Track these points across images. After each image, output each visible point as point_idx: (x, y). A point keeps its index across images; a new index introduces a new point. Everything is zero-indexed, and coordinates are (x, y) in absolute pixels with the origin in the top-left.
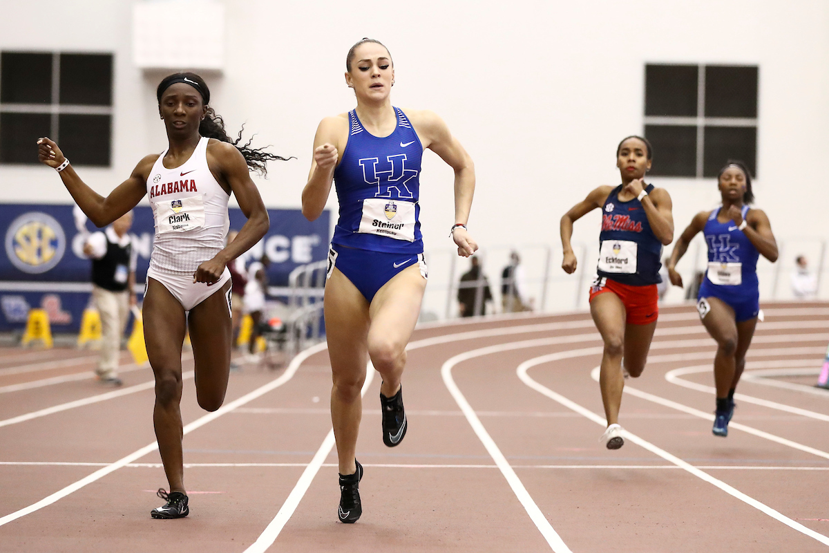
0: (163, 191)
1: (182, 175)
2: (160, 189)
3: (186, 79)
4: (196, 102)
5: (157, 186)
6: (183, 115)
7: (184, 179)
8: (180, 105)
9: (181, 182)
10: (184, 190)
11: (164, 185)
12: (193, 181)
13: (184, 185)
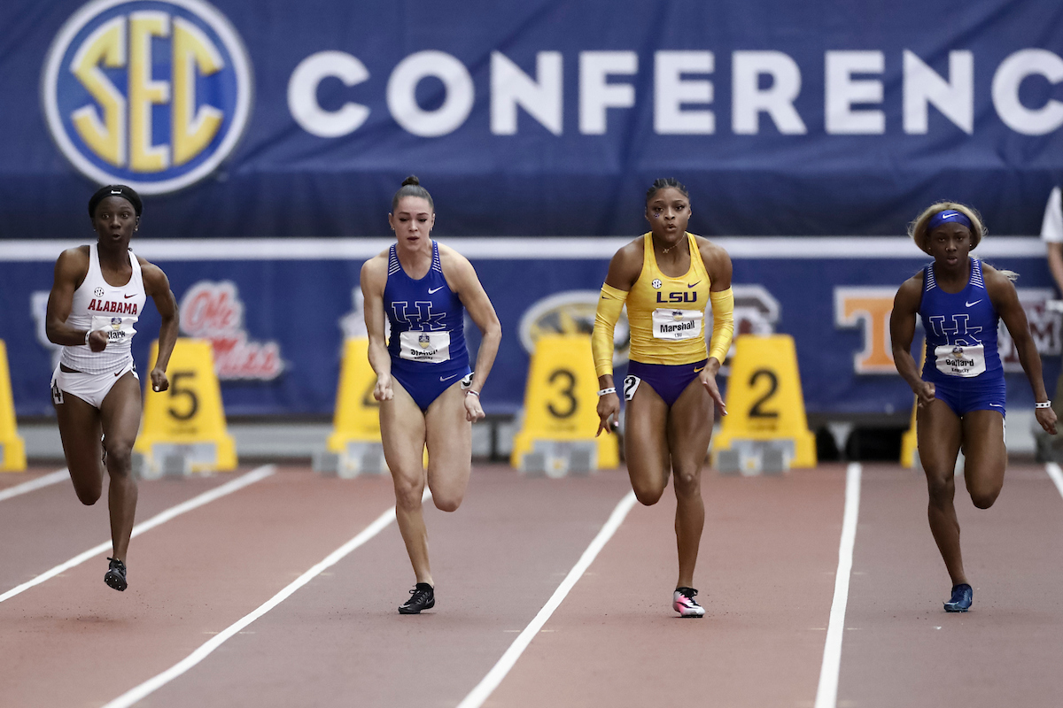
0: (106, 308)
1: (126, 297)
2: (103, 305)
3: (113, 192)
4: (129, 214)
5: (100, 301)
6: (119, 227)
7: (128, 301)
8: (116, 217)
9: (126, 304)
10: (127, 312)
11: (108, 303)
12: (135, 305)
13: (128, 307)
